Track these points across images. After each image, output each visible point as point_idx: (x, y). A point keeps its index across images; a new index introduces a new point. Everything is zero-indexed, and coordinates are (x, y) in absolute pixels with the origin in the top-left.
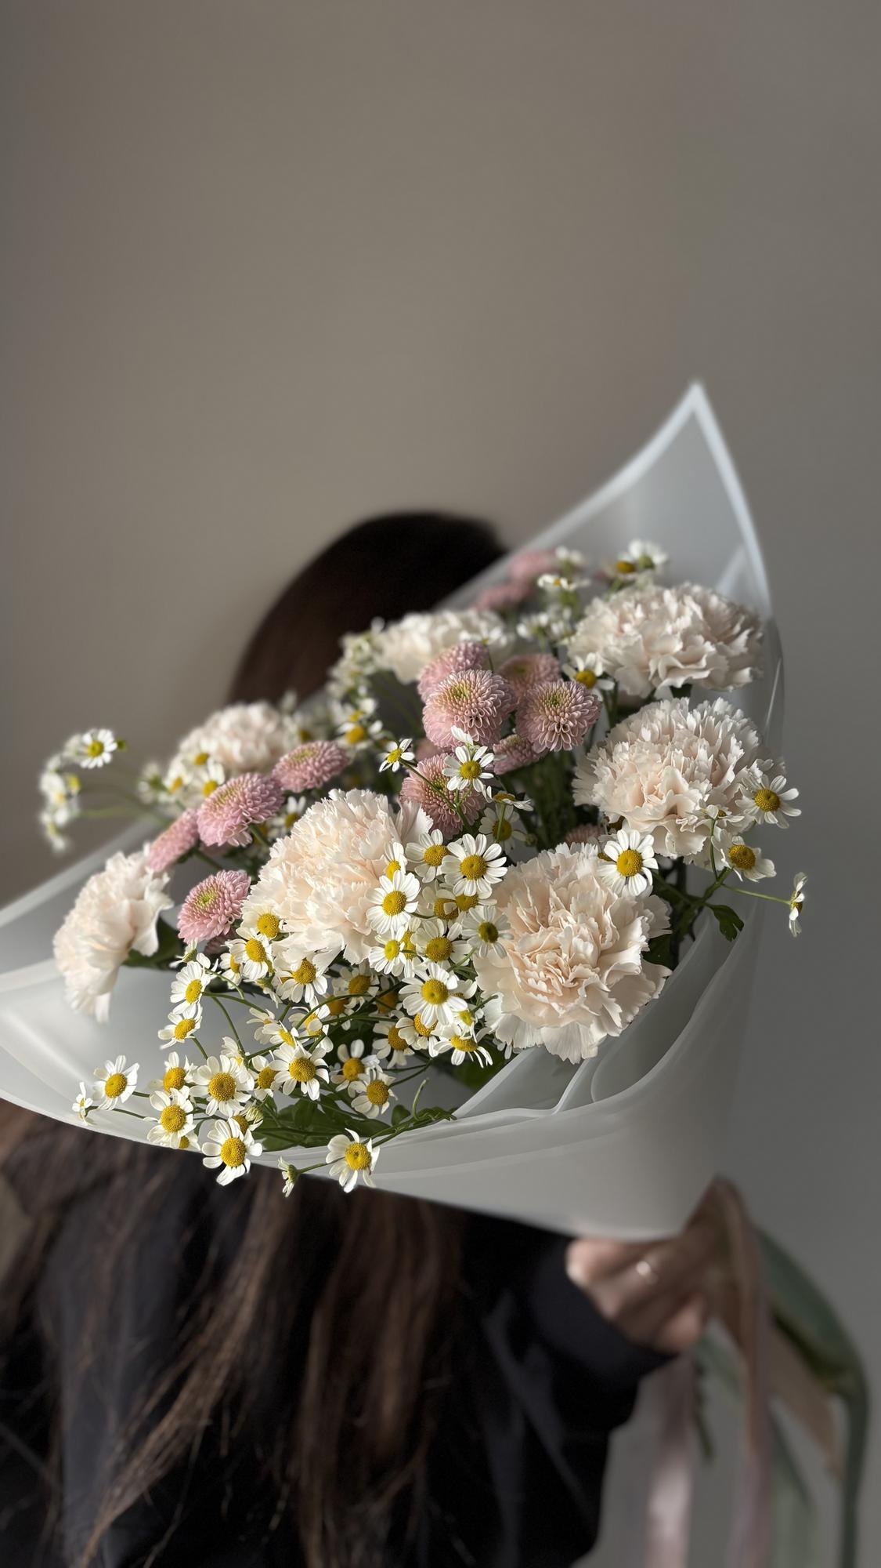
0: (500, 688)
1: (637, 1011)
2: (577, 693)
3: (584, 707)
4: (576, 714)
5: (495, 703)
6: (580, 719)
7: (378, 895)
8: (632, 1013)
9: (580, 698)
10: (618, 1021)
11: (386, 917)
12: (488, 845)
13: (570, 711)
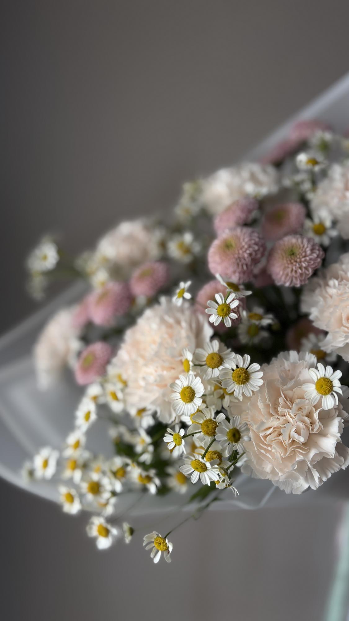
0: (256, 244)
1: (330, 475)
2: (307, 247)
3: (311, 259)
4: (304, 265)
5: (250, 255)
6: (306, 268)
7: (178, 386)
8: (326, 476)
9: (309, 252)
10: (317, 480)
11: (181, 402)
12: (251, 363)
13: (301, 262)
